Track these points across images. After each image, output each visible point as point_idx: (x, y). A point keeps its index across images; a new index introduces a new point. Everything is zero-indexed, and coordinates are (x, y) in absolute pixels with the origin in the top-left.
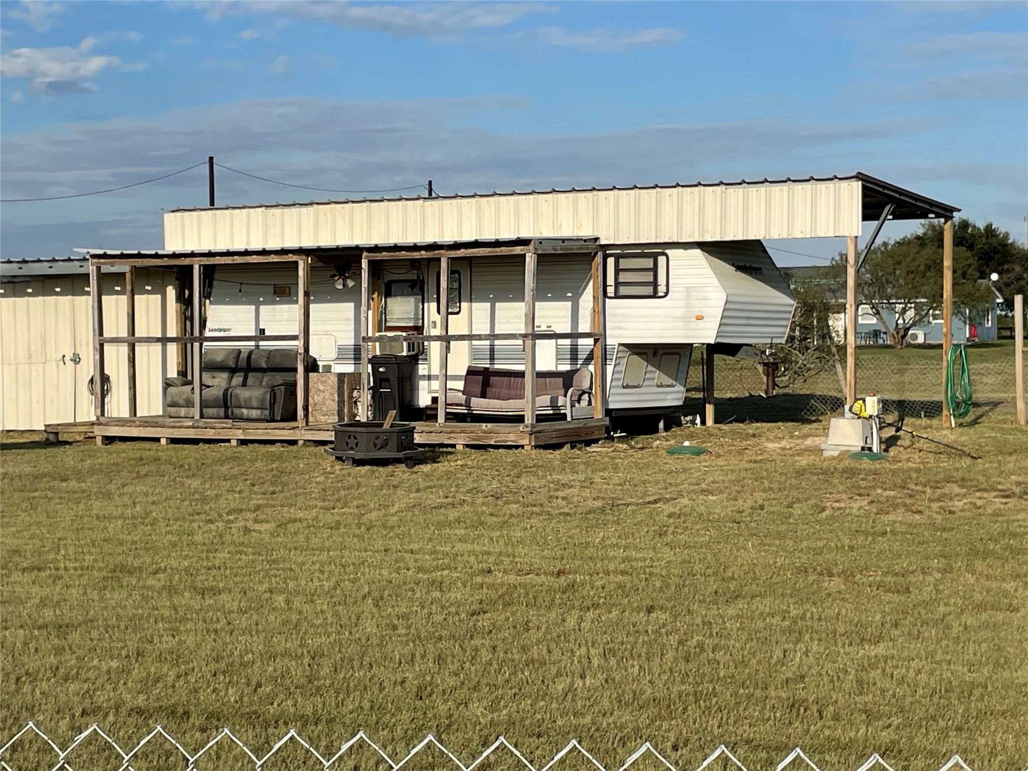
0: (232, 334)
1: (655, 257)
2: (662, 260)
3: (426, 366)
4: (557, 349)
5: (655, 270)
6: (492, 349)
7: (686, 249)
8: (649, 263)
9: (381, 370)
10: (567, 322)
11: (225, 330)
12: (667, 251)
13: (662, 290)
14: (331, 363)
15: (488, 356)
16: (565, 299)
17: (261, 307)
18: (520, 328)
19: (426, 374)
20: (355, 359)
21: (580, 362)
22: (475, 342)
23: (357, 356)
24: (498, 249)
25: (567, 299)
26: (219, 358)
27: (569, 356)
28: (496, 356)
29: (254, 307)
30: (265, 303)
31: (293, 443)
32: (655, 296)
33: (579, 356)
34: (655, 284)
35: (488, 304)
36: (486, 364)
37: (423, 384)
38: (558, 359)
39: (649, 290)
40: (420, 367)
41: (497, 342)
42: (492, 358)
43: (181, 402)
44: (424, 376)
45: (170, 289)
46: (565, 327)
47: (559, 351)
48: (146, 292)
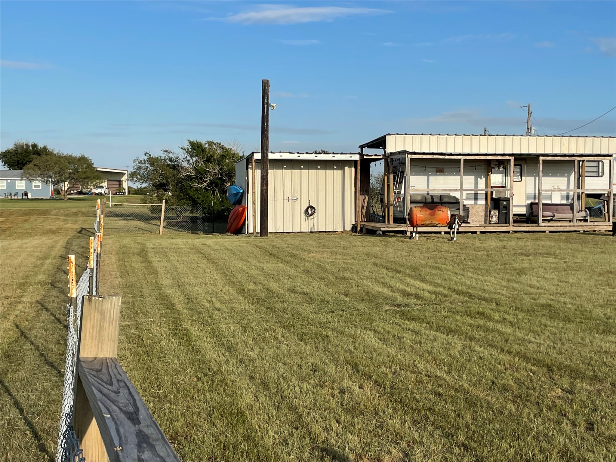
0: (415, 188)
1: (599, 162)
5: (598, 166)
6: (535, 195)
8: (596, 164)
9: (504, 203)
10: (565, 185)
12: (603, 160)
13: (600, 174)
15: (533, 198)
17: (430, 177)
25: (565, 177)
27: (566, 198)
29: (426, 177)
30: (431, 175)
31: (508, 232)
32: (599, 176)
33: (570, 198)
34: (598, 172)
35: (533, 178)
38: (561, 199)
39: (595, 174)
42: (535, 199)
45: (346, 168)
46: (564, 187)
47: (562, 196)
48: (334, 169)
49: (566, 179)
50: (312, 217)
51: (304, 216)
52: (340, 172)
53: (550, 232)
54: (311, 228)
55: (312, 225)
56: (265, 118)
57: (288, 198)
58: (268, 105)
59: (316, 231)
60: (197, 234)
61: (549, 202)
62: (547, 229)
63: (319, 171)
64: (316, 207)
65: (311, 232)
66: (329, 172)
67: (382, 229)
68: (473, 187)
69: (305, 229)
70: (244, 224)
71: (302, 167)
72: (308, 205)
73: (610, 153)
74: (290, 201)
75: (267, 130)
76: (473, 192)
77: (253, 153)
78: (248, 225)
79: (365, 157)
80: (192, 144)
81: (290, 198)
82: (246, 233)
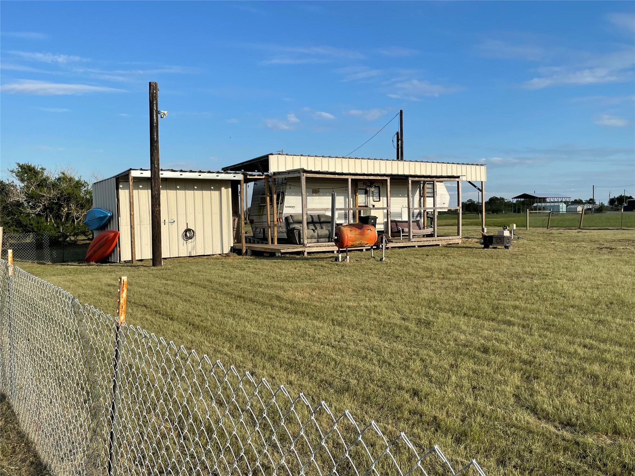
9: (372, 221)
14: (336, 220)
20: (345, 218)
21: (415, 217)
30: (308, 196)
43: (309, 236)
45: (223, 189)
48: (211, 190)
50: (190, 241)
51: (181, 240)
52: (217, 193)
53: (419, 246)
54: (190, 253)
55: (190, 249)
56: (153, 128)
57: (165, 221)
58: (158, 112)
59: (195, 255)
60: (44, 264)
61: (400, 220)
62: (416, 244)
63: (196, 192)
64: (194, 229)
65: (189, 257)
66: (206, 193)
67: (282, 251)
68: (343, 207)
69: (184, 253)
70: (113, 251)
71: (178, 187)
72: (185, 228)
73: (458, 175)
74: (167, 224)
75: (157, 141)
76: (343, 212)
77: (131, 169)
78: (120, 251)
79: (248, 177)
80: (22, 167)
81: (167, 221)
82: (118, 262)
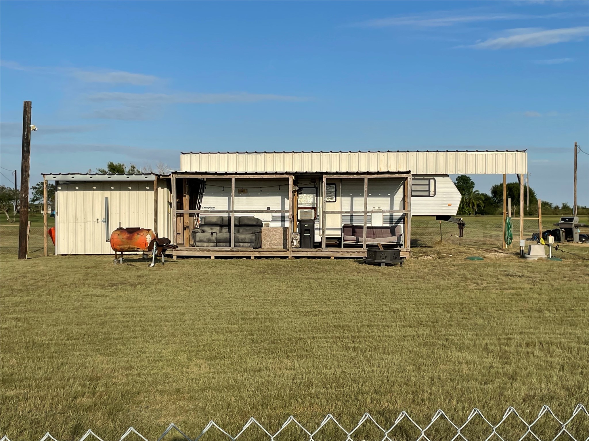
0: (215, 210)
1: (429, 180)
2: (432, 181)
3: (319, 224)
4: (383, 217)
5: (429, 185)
6: (352, 217)
7: (443, 177)
8: (426, 182)
9: (306, 226)
10: (388, 206)
11: (211, 208)
12: (435, 178)
13: (432, 193)
14: (269, 223)
15: (350, 220)
16: (387, 196)
18: (362, 209)
19: (319, 227)
20: (282, 221)
21: (394, 223)
22: (342, 214)
23: (283, 220)
24: (394, 175)
25: (389, 196)
26: (214, 220)
27: (389, 220)
28: (353, 220)
29: (227, 198)
32: (429, 196)
33: (394, 220)
34: (429, 191)
35: (350, 198)
36: (349, 223)
37: (317, 232)
38: (384, 221)
39: (427, 194)
40: (315, 225)
41: (354, 214)
42: (351, 221)
43: (205, 240)
44: (317, 228)
46: (387, 208)
47: (384, 218)
49: (389, 199)
52: (153, 193)
63: (131, 192)
68: (280, 208)
76: (280, 214)
79: (161, 177)
81: (100, 220)
